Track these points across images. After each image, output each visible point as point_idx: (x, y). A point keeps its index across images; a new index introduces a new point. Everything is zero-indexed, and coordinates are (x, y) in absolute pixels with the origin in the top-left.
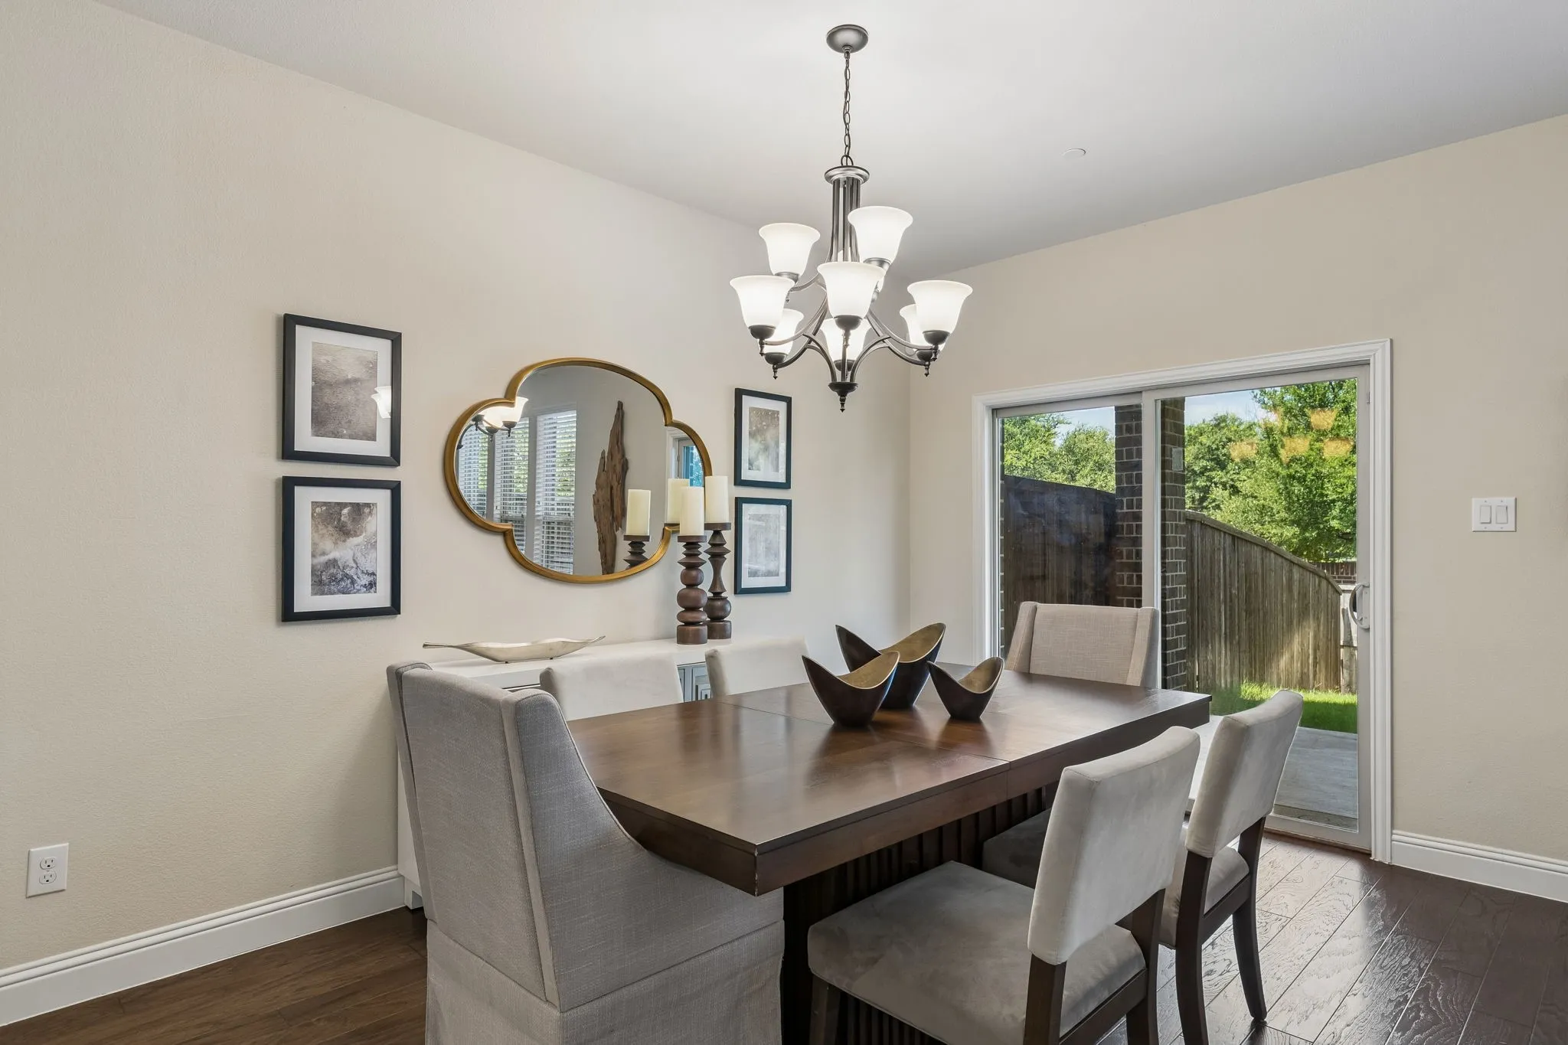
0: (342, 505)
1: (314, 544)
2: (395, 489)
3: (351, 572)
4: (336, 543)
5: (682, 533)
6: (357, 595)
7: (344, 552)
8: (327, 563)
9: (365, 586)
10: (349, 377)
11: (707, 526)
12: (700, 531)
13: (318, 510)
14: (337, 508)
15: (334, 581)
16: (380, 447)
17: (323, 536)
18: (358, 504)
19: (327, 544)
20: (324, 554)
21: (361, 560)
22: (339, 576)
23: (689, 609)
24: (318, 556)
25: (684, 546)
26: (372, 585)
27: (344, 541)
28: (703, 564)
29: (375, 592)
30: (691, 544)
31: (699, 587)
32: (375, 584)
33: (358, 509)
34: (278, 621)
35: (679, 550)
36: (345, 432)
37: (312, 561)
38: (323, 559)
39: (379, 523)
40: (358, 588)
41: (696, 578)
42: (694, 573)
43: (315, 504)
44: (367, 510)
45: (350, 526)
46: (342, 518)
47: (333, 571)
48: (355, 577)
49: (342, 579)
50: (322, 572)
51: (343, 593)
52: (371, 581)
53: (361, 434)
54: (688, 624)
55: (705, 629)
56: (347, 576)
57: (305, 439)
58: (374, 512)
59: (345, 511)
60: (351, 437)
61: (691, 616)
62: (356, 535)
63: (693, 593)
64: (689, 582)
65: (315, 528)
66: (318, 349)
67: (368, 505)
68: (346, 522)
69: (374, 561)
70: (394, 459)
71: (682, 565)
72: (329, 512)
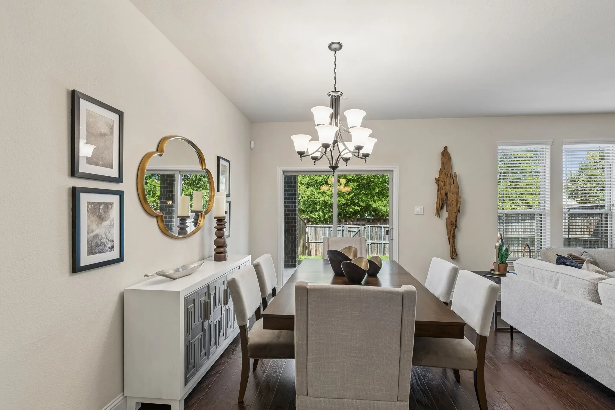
0: (100, 204)
1: (88, 226)
2: (121, 195)
3: (104, 241)
4: (97, 225)
5: (217, 215)
6: (106, 253)
7: (100, 230)
8: (94, 236)
9: (109, 248)
10: (102, 132)
13: (90, 206)
14: (98, 205)
15: (97, 246)
16: (114, 173)
17: (92, 222)
18: (107, 203)
19: (94, 226)
20: (93, 231)
21: (108, 234)
22: (99, 244)
23: (218, 247)
24: (90, 233)
25: (216, 221)
26: (112, 248)
27: (101, 224)
29: (114, 251)
30: (220, 220)
32: (114, 246)
33: (107, 206)
34: (70, 273)
36: (100, 163)
37: (87, 235)
38: (92, 235)
39: (115, 213)
40: (107, 249)
41: (222, 234)
42: (222, 232)
43: (89, 203)
44: (110, 206)
45: (103, 215)
46: (100, 211)
47: (96, 241)
48: (106, 243)
49: (100, 245)
50: (92, 242)
51: (101, 253)
52: (112, 245)
53: (107, 164)
54: (218, 253)
56: (102, 243)
58: (113, 207)
59: (101, 207)
60: (104, 166)
61: (221, 250)
62: (106, 221)
63: (220, 240)
64: (219, 235)
65: (89, 218)
66: (89, 113)
67: (110, 204)
68: (102, 213)
69: (113, 234)
70: (119, 180)
71: (216, 228)
72: (94, 208)
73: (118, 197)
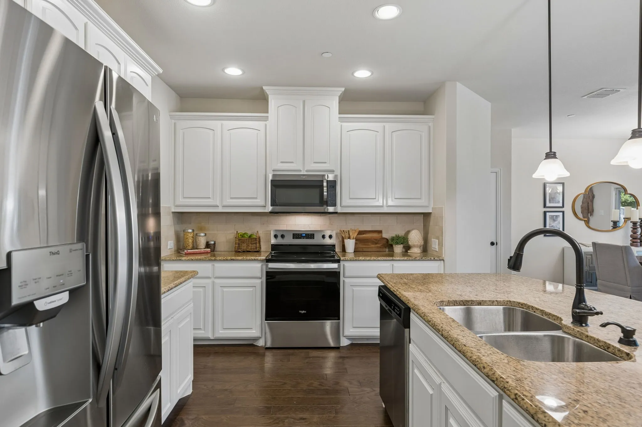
0: (554, 216)
2: (563, 212)
5: (631, 221)
11: (640, 219)
12: (638, 220)
16: (561, 205)
19: (552, 223)
20: (551, 224)
23: (633, 239)
28: (638, 228)
30: (635, 224)
31: (637, 234)
33: (557, 216)
35: (631, 225)
36: (554, 202)
41: (636, 231)
42: (636, 230)
43: (550, 216)
45: (555, 219)
53: (557, 202)
54: (633, 242)
55: (639, 244)
57: (548, 204)
59: (555, 217)
61: (635, 240)
63: (635, 235)
64: (634, 232)
65: (550, 220)
70: (563, 206)
71: (632, 228)
72: (552, 217)
73: (562, 213)
